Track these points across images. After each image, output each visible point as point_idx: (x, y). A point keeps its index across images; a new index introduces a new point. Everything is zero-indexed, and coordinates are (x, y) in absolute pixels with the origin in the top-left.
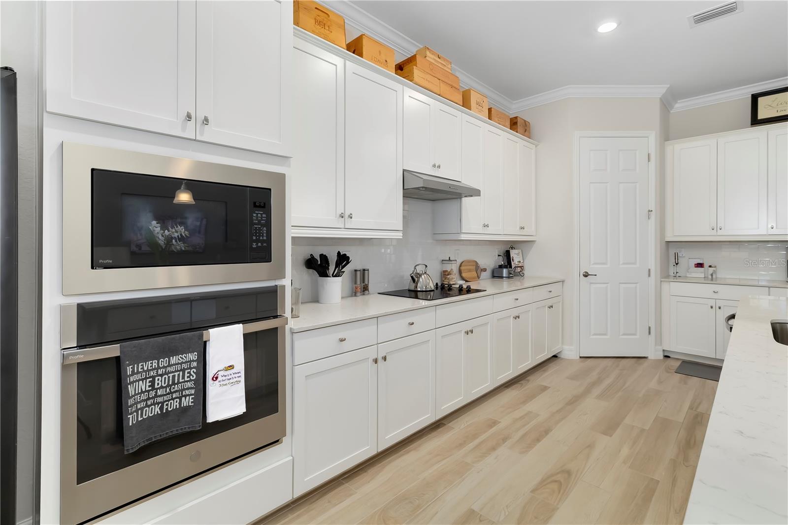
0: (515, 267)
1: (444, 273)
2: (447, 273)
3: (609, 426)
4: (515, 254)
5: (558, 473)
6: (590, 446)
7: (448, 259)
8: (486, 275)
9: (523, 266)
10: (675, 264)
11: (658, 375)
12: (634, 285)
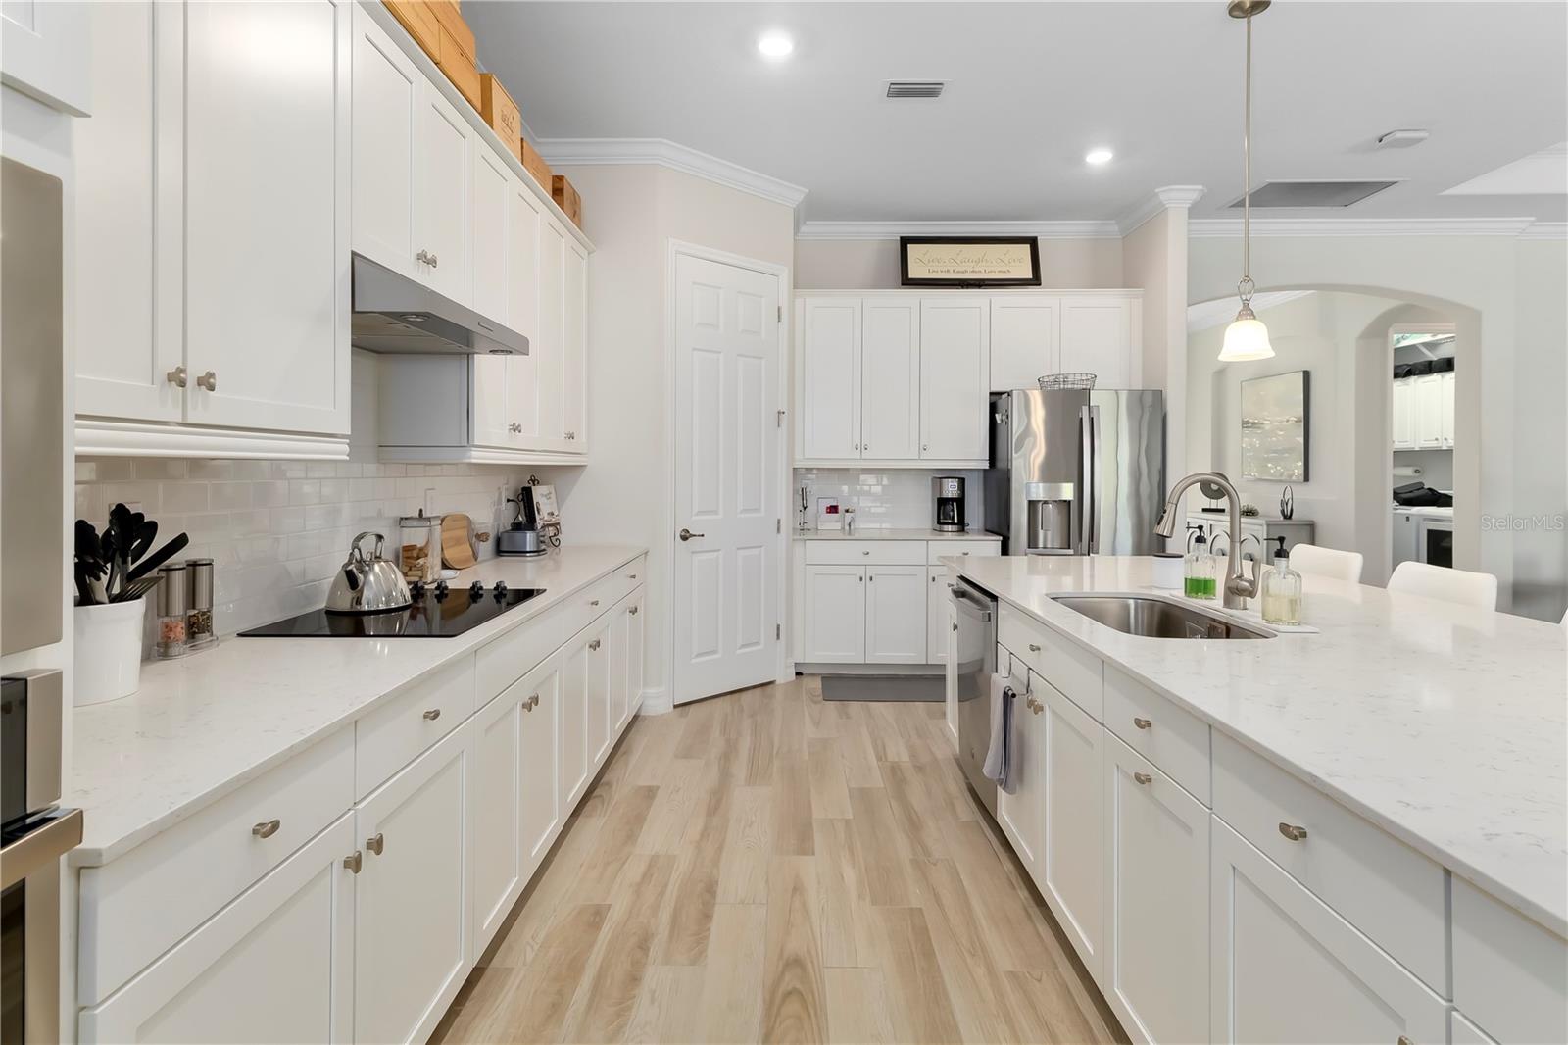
0: (544, 527)
1: (409, 554)
2: (415, 554)
3: (799, 835)
4: (542, 495)
5: (783, 973)
6: (797, 889)
7: (417, 515)
8: (486, 548)
9: (558, 524)
10: (802, 509)
11: (806, 713)
12: (755, 551)
